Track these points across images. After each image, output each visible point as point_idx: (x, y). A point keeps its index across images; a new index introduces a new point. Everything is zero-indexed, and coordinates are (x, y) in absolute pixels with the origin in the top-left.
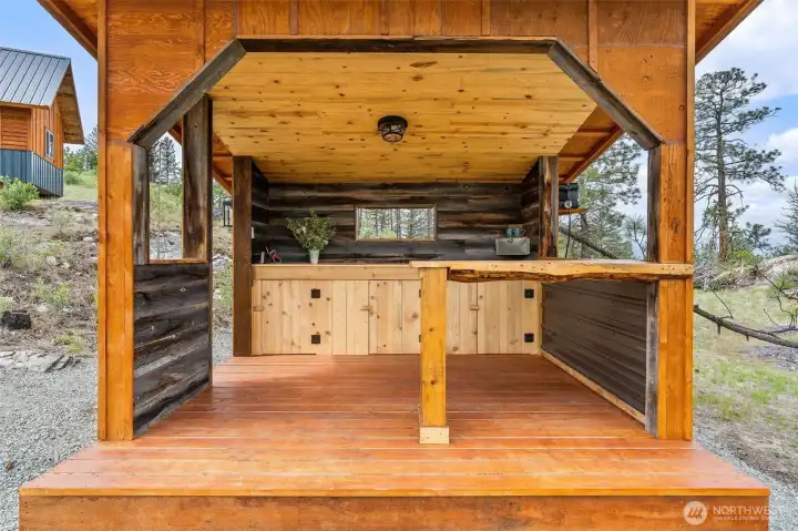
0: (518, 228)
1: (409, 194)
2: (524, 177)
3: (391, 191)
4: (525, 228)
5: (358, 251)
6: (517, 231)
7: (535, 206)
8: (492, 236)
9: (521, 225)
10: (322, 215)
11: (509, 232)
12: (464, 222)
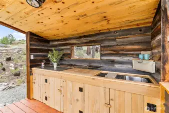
0: (147, 54)
1: (89, 39)
2: (152, 20)
3: (82, 39)
4: (153, 53)
5: (72, 63)
6: (147, 57)
7: (160, 37)
8: (131, 58)
9: (149, 52)
10: (60, 50)
11: (141, 56)
12: (114, 51)
